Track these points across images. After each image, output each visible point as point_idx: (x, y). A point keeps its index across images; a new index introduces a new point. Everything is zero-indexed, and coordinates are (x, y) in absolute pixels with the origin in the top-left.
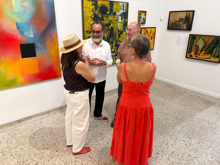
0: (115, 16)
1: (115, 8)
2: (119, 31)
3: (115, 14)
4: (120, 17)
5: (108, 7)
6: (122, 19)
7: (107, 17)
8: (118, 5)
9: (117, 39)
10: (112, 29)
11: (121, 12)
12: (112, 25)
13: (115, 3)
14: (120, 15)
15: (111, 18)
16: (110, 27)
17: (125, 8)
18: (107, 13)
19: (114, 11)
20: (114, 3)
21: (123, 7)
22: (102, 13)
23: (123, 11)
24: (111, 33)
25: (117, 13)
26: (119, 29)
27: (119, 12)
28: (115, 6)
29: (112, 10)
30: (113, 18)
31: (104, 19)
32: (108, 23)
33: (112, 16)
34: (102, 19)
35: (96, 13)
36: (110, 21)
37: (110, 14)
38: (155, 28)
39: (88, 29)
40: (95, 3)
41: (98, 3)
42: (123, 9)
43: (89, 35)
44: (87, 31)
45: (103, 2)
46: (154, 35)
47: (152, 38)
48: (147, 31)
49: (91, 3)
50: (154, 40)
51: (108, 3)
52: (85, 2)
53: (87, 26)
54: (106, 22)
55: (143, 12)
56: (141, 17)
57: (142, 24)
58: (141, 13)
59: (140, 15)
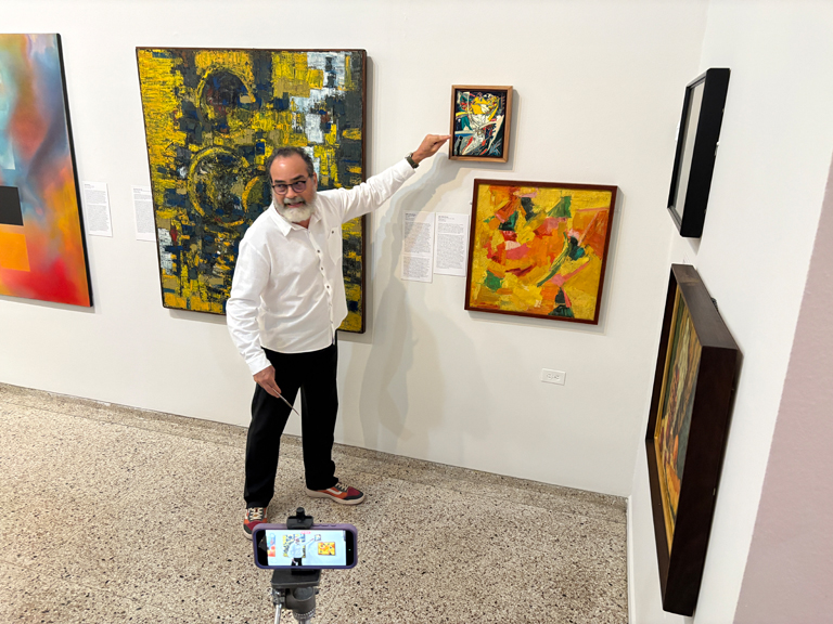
0: (284, 114)
1: (284, 79)
3: (282, 105)
4: (314, 121)
5: (248, 75)
6: (325, 127)
7: (246, 114)
8: (300, 67)
11: (320, 94)
13: (283, 58)
14: (312, 111)
15: (263, 121)
16: (261, 160)
17: (340, 78)
18: (244, 100)
19: (278, 94)
20: (276, 58)
21: (326, 75)
22: (219, 101)
23: (327, 92)
25: (297, 100)
27: (308, 95)
28: (281, 70)
29: (264, 86)
30: (271, 122)
31: (229, 128)
32: (249, 141)
33: (270, 113)
34: (221, 127)
35: (192, 100)
36: (260, 133)
37: (258, 106)
38: (613, 190)
39: (162, 162)
40: (183, 58)
41: (202, 62)
42: (331, 83)
43: (170, 183)
44: (161, 169)
45: (220, 58)
46: (603, 233)
47: (574, 251)
48: (526, 203)
49: (168, 64)
50: (598, 262)
51: (245, 58)
52: (147, 59)
53: (158, 148)
54: (241, 138)
55: (484, 92)
56: (467, 120)
57: (482, 154)
58: (462, 97)
59: (456, 108)
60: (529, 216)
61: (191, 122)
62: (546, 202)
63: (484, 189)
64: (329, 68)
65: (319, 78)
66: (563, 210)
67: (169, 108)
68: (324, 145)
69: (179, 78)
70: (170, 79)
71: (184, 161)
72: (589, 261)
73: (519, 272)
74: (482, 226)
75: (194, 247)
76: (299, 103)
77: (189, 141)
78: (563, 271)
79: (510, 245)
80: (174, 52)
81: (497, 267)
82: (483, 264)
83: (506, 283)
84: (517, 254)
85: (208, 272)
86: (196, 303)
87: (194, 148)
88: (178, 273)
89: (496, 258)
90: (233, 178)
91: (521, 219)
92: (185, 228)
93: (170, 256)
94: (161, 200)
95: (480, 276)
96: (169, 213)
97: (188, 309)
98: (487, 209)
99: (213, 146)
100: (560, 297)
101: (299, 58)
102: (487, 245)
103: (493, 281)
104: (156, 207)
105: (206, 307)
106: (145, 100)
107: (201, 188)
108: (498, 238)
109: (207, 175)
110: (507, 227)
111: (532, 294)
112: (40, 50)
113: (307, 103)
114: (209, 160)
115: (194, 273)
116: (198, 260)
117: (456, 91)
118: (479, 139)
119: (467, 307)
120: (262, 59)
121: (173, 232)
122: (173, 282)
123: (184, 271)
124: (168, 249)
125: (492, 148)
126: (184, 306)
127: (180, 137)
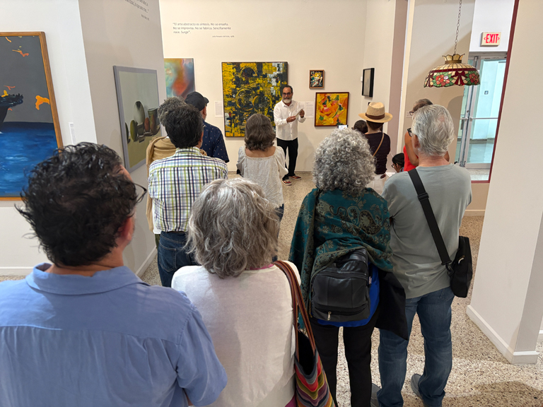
0: (265, 78)
1: (266, 69)
2: (273, 96)
3: (265, 76)
4: (274, 80)
5: (255, 69)
6: (277, 82)
7: (254, 79)
8: (270, 66)
9: (271, 105)
10: (262, 94)
11: (276, 73)
12: (261, 89)
14: (274, 78)
15: (259, 81)
16: (258, 91)
17: (281, 69)
18: (254, 75)
19: (264, 73)
20: (264, 65)
21: (278, 68)
22: (246, 76)
23: (278, 72)
24: (260, 98)
26: (274, 94)
27: (272, 74)
28: (265, 67)
29: (260, 72)
30: (262, 81)
31: (249, 83)
32: (255, 86)
33: (261, 78)
34: (247, 83)
35: (238, 76)
36: (258, 84)
37: (258, 77)
38: (348, 93)
39: (227, 93)
40: (237, 65)
41: (241, 65)
42: (279, 70)
43: (230, 99)
44: (227, 95)
45: (248, 65)
46: (347, 104)
47: (340, 109)
48: (329, 97)
49: (232, 66)
50: (346, 110)
51: (255, 64)
52: (225, 65)
53: (226, 90)
54: (253, 85)
55: (318, 71)
56: (313, 78)
57: (317, 87)
58: (312, 73)
59: (311, 75)
60: (329, 101)
61: (238, 82)
62: (333, 97)
63: (318, 95)
64: (278, 66)
65: (276, 69)
66: (337, 99)
67: (231, 78)
68: (277, 86)
69: (235, 70)
70: (232, 70)
71: (234, 92)
72: (344, 110)
73: (328, 115)
74: (318, 104)
75: (236, 118)
76: (269, 75)
77: (237, 87)
78: (338, 114)
79: (325, 108)
80: (233, 63)
81: (322, 114)
82: (319, 114)
83: (325, 118)
84: (327, 110)
85: (241, 124)
86: (236, 134)
87: (238, 89)
88: (231, 126)
89: (322, 112)
90: (250, 97)
91: (328, 102)
92: (234, 112)
93: (228, 121)
94: (226, 104)
95: (318, 117)
96: (229, 108)
97: (234, 136)
98: (319, 100)
99: (244, 88)
100: (338, 120)
101: (270, 64)
102: (319, 109)
103: (321, 118)
104: (224, 106)
105: (240, 135)
106: (223, 76)
107: (240, 100)
108: (322, 107)
109: (242, 96)
110: (324, 104)
111: (331, 121)
112: (187, 63)
113: (272, 76)
114: (243, 92)
115: (236, 126)
116: (238, 121)
117: (311, 71)
118: (317, 83)
119: (315, 126)
120: (260, 65)
121: (230, 114)
122: (229, 129)
123: (233, 125)
124: (228, 119)
125: (320, 85)
126: (232, 135)
127: (234, 86)
